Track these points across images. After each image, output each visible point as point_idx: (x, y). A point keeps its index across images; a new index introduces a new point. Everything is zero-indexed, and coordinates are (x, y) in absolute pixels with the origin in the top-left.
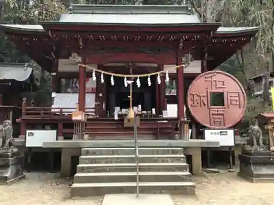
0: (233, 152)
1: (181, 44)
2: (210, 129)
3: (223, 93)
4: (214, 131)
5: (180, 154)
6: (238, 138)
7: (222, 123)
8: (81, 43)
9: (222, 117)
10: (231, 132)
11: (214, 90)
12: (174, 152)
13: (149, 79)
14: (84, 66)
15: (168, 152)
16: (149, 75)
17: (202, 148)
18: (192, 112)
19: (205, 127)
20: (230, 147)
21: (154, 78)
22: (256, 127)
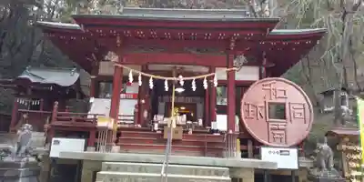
0: (297, 178)
1: (232, 44)
2: (267, 146)
3: (284, 104)
4: (272, 149)
5: (225, 176)
6: (303, 159)
7: (284, 140)
8: (118, 41)
9: (283, 132)
10: (294, 152)
11: (274, 100)
12: (217, 173)
13: (194, 83)
14: (120, 66)
15: (209, 173)
16: (194, 78)
17: (256, 169)
18: (247, 126)
19: (262, 144)
20: (293, 171)
21: (199, 83)
22: (325, 146)
